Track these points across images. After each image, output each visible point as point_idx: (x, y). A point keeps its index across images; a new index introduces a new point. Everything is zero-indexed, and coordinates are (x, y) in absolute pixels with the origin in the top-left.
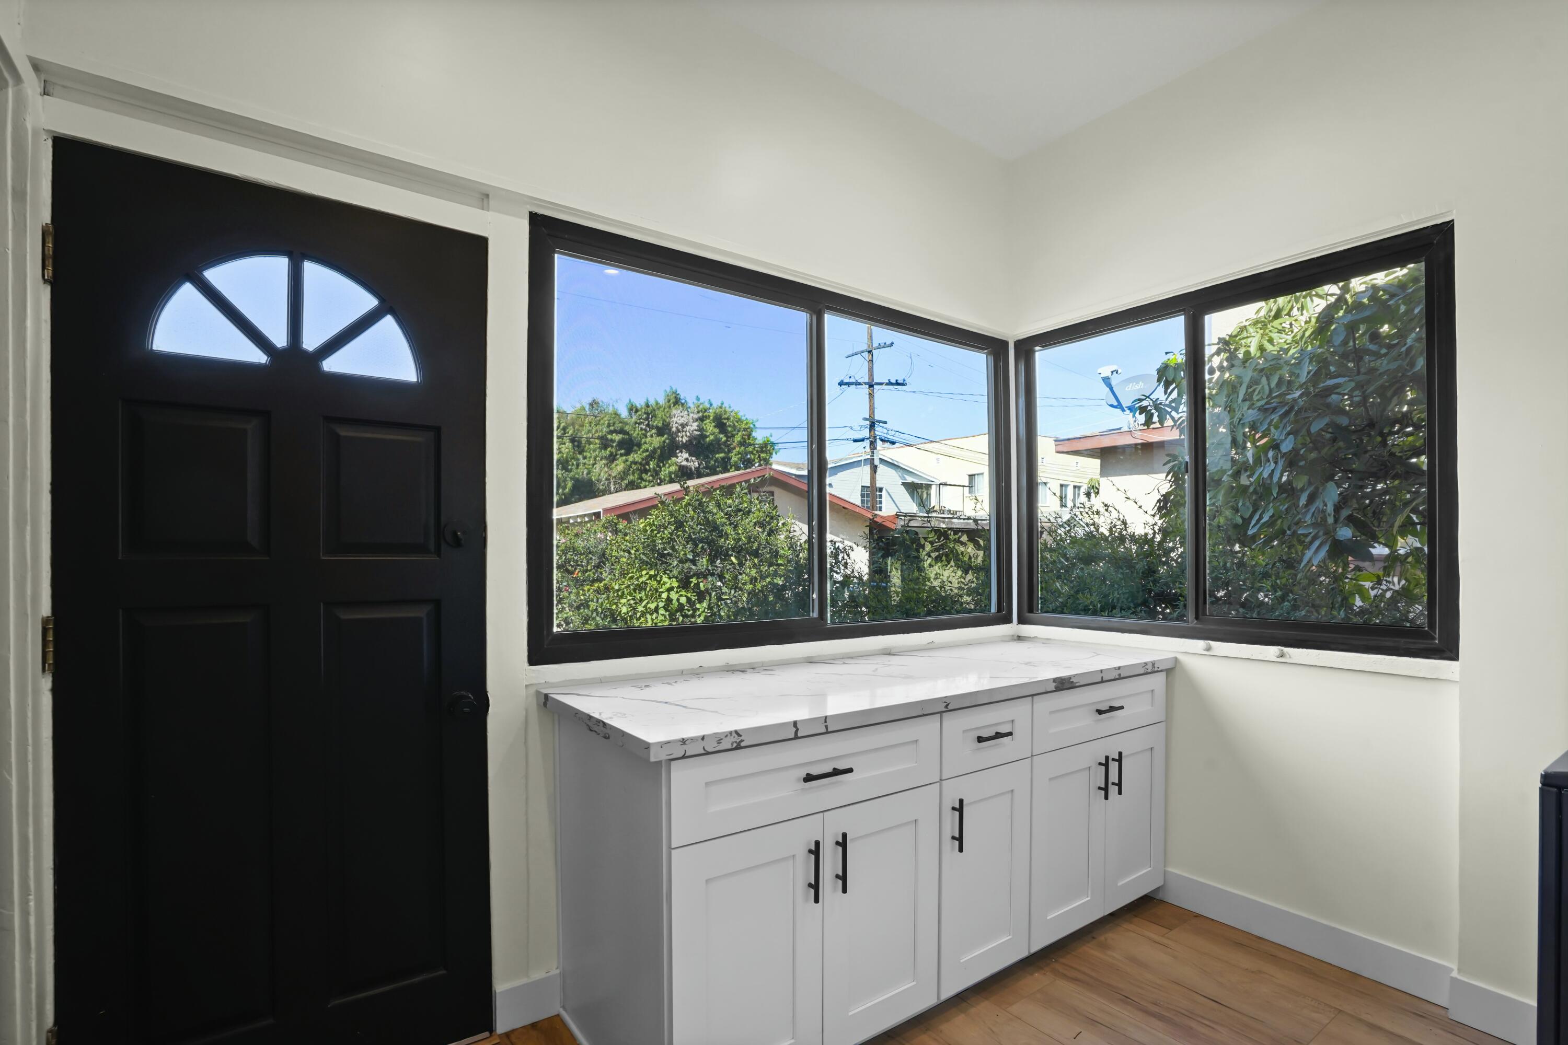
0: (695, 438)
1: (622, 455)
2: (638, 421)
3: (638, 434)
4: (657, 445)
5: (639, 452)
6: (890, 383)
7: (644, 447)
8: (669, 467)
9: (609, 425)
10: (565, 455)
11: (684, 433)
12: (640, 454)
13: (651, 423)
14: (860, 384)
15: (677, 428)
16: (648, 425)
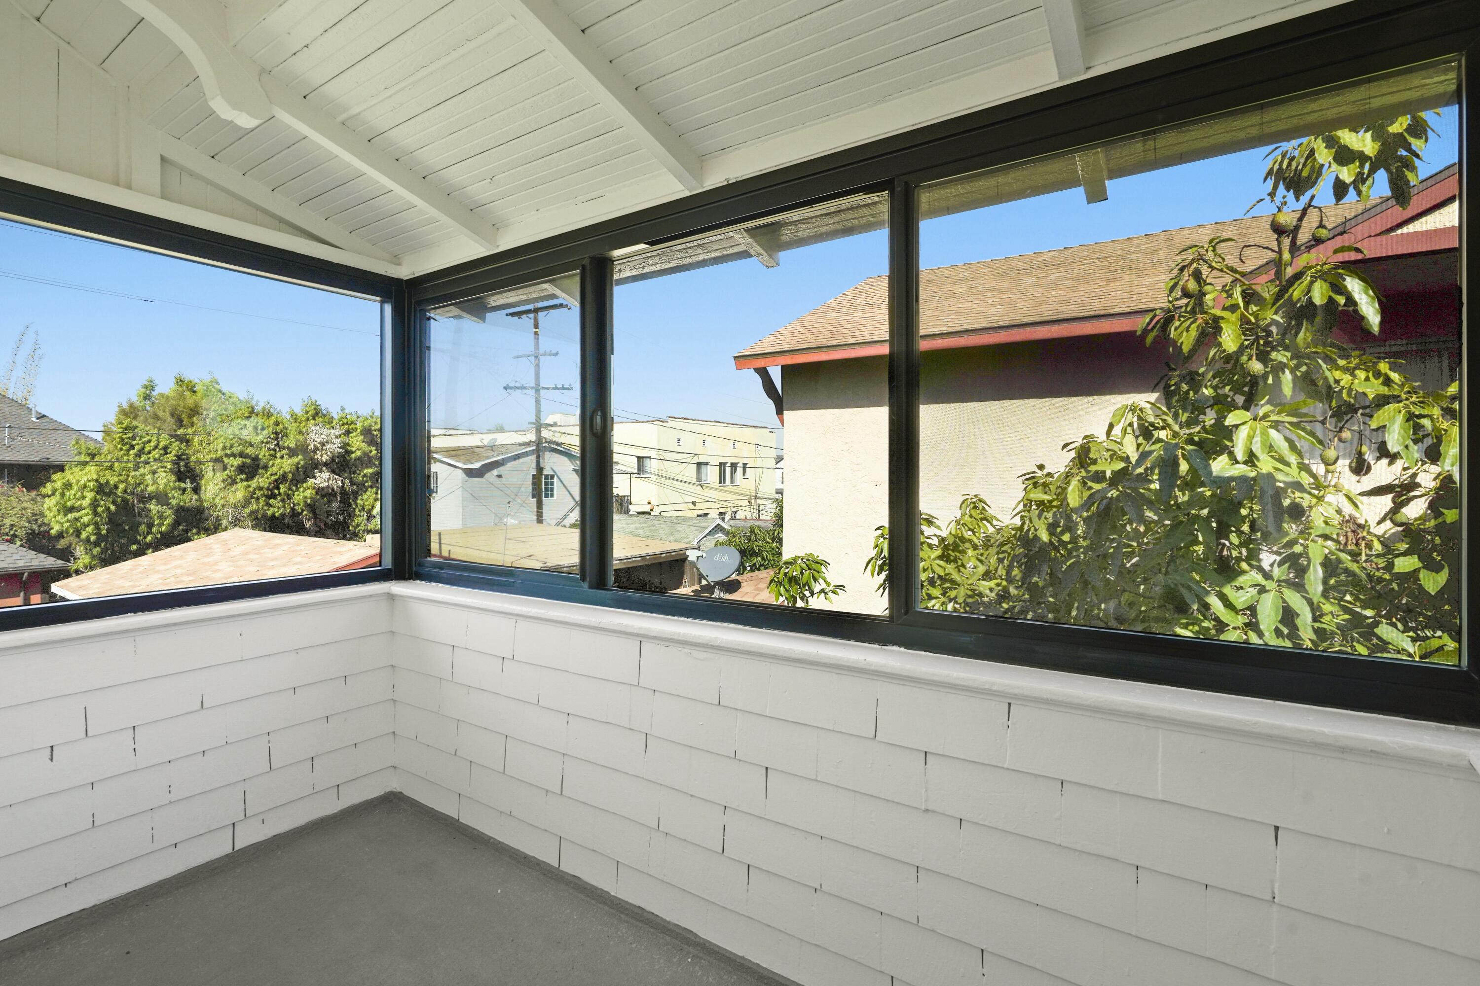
0: (340, 456)
1: (242, 480)
2: (265, 441)
3: (265, 456)
4: (287, 469)
5: (266, 476)
6: (556, 388)
7: (271, 470)
8: (304, 492)
9: (224, 448)
10: (161, 487)
11: (324, 452)
12: (268, 478)
13: (280, 443)
14: (525, 388)
15: (315, 446)
16: (277, 445)
